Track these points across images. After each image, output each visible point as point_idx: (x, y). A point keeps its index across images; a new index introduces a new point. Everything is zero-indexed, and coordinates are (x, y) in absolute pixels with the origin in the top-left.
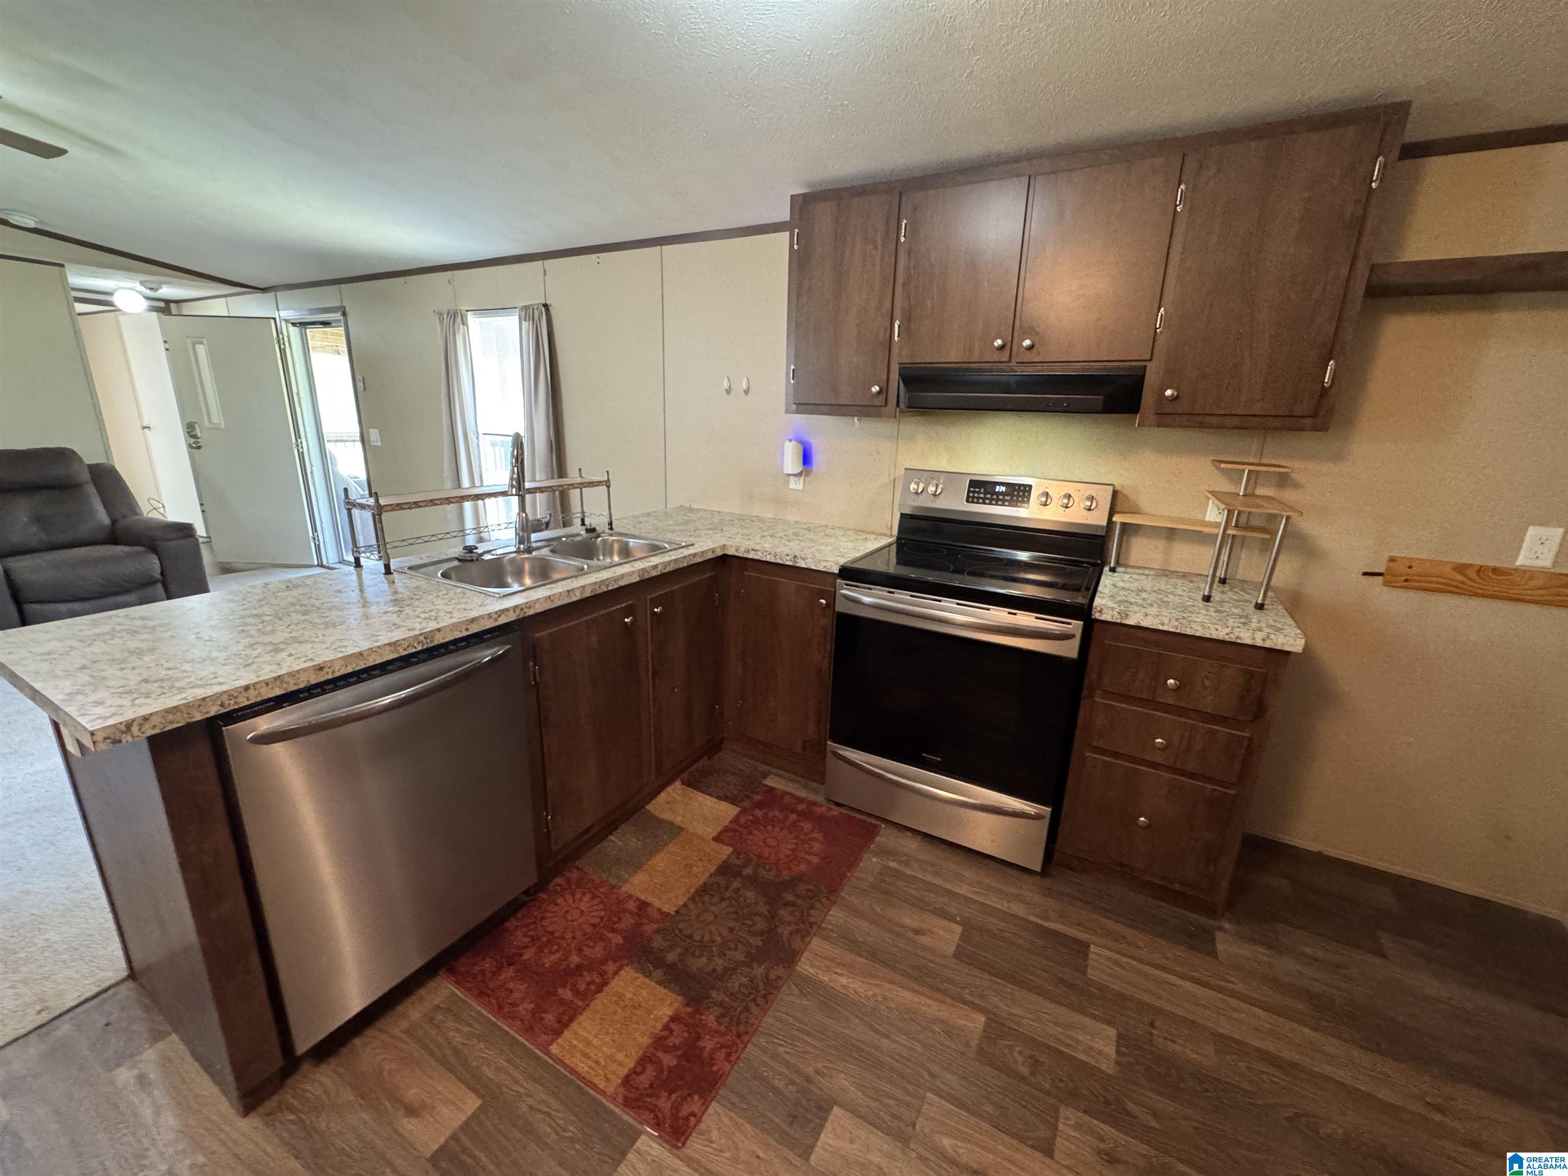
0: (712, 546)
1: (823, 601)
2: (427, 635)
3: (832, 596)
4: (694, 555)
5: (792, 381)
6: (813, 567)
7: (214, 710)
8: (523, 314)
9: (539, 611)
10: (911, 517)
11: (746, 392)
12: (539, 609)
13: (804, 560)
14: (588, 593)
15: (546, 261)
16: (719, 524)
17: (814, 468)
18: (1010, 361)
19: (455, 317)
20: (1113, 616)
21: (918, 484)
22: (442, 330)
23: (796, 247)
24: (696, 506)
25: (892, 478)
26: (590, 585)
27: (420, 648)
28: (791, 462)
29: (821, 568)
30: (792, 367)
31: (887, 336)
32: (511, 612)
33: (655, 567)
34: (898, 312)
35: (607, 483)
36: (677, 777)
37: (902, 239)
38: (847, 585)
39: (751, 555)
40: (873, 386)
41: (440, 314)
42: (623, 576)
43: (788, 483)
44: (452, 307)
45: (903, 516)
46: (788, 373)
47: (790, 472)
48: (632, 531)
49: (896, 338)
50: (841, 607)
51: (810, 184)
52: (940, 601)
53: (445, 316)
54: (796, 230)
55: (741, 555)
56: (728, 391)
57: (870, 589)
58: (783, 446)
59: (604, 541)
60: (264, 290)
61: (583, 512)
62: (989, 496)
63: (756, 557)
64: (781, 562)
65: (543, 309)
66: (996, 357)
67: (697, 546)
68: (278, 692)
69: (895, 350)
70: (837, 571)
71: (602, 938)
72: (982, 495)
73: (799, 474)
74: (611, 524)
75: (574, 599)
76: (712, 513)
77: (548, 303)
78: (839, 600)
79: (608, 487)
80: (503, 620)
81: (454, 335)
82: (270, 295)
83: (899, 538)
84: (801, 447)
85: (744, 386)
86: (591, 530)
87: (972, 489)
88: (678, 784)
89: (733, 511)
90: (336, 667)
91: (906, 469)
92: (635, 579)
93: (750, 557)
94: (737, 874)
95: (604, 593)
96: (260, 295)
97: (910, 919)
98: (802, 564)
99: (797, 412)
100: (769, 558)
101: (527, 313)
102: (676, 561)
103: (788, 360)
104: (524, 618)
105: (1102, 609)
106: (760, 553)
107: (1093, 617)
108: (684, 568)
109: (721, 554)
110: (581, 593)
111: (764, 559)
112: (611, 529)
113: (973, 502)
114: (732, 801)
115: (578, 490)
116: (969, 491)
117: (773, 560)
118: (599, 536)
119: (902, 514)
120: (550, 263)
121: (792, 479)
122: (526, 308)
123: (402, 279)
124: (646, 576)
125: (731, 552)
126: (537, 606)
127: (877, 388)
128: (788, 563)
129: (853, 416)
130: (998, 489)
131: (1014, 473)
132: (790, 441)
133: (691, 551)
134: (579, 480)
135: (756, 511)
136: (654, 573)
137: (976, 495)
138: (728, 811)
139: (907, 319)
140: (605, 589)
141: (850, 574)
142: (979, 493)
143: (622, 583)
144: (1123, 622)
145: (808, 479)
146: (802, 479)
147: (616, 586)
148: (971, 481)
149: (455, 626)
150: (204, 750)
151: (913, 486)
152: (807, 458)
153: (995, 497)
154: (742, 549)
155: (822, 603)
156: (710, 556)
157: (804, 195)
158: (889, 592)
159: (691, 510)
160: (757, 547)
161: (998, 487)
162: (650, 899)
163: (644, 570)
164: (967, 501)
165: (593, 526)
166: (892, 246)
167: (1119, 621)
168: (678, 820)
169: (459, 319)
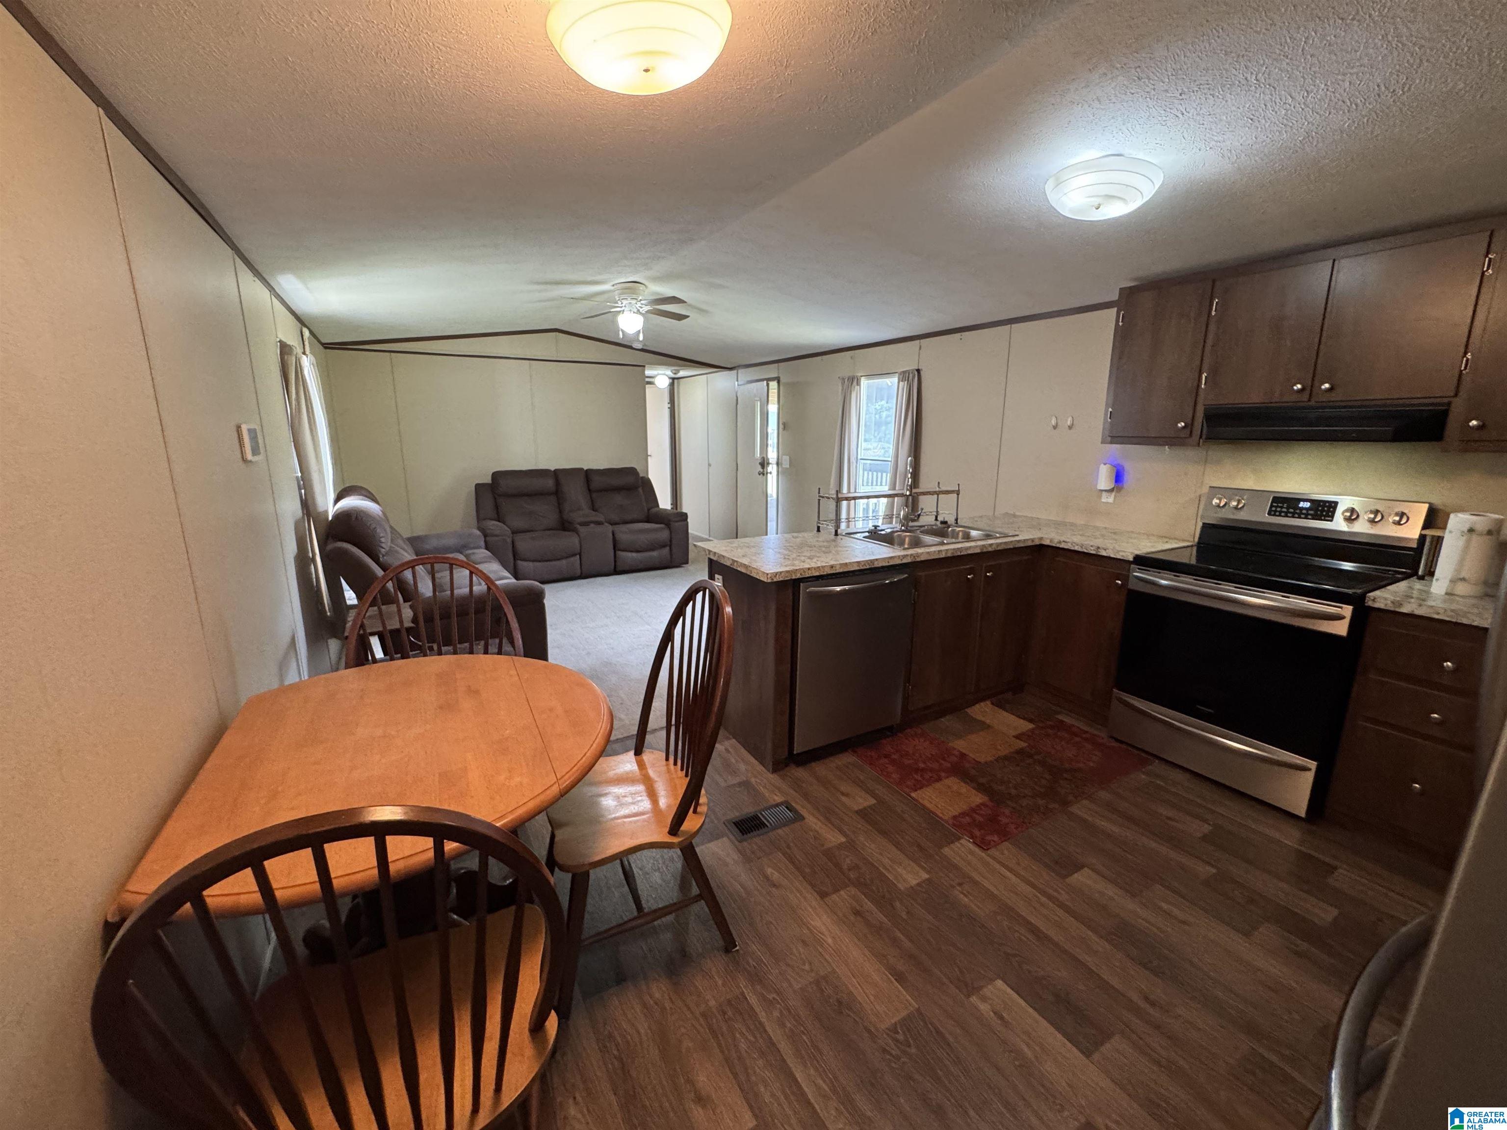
0: (1032, 537)
1: (1120, 582)
2: (872, 561)
3: (1126, 578)
4: (1019, 541)
5: (1109, 420)
6: (1112, 556)
7: (798, 576)
8: (901, 376)
9: (922, 559)
10: (1213, 526)
11: (1070, 427)
12: (923, 558)
13: (1105, 550)
14: (949, 555)
15: (922, 341)
16: (1037, 524)
17: (1125, 486)
18: (1309, 400)
19: (853, 381)
20: (1386, 605)
21: (1220, 500)
22: (842, 390)
23: (1121, 324)
24: (1017, 514)
25: (1198, 495)
26: (951, 549)
27: (868, 567)
28: (1104, 480)
29: (1119, 557)
30: (1110, 410)
31: (1195, 384)
32: (909, 558)
33: (991, 545)
34: (1206, 366)
35: (958, 493)
36: (989, 698)
37: (1213, 313)
38: (1139, 569)
39: (1062, 546)
40: (1179, 422)
41: (843, 379)
42: (970, 547)
43: (1100, 497)
44: (851, 374)
45: (1205, 526)
46: (1106, 414)
47: (1102, 488)
48: (970, 525)
49: (1203, 386)
50: (1133, 585)
51: (1136, 279)
52: (1220, 584)
53: (846, 380)
54: (1123, 312)
55: (1054, 545)
56: (1055, 427)
57: (1159, 573)
58: (1098, 468)
59: (953, 531)
60: (731, 369)
61: (937, 512)
62: (1292, 510)
63: (1066, 547)
64: (1085, 551)
65: (916, 373)
66: (1294, 398)
67: (1020, 536)
68: (817, 574)
69: (1202, 395)
70: (1131, 559)
71: (938, 762)
72: (1284, 510)
73: (1111, 491)
74: (957, 520)
75: (942, 556)
76: (1032, 518)
77: (920, 368)
78: (1131, 579)
79: (958, 495)
80: (905, 561)
81: (851, 394)
82: (734, 372)
83: (1199, 543)
84: (1115, 469)
85: (1069, 423)
86: (944, 523)
87: (1274, 504)
88: (988, 702)
89: (1050, 518)
90: (838, 567)
91: (1210, 487)
92: (978, 551)
93: (1061, 546)
94: (1030, 756)
95: (958, 556)
96: (726, 373)
97: (1165, 811)
98: (1104, 553)
99: (1111, 443)
100: (1076, 548)
101: (904, 376)
102: (1005, 543)
103: (1107, 405)
104: (915, 562)
105: (1375, 598)
106: (1069, 544)
107: (1366, 605)
108: (1010, 549)
109: (1038, 543)
110: (946, 553)
111: (1073, 548)
112: (957, 523)
113: (1274, 515)
114: (1031, 721)
115: (936, 496)
116: (1272, 506)
117: (1080, 549)
118: (949, 527)
119: (1204, 524)
120: (924, 342)
121: (1104, 494)
122: (904, 372)
123: (819, 358)
124: (985, 550)
125: (1047, 542)
126: (922, 556)
127: (1183, 424)
128: (1092, 552)
129: (1164, 445)
130: (1302, 504)
131: (1322, 492)
132: (1105, 464)
133: (1017, 538)
134: (937, 489)
135: (1070, 519)
136: (990, 549)
137: (1279, 509)
138: (1025, 726)
139: (1214, 373)
140: (959, 554)
141: (1142, 561)
142: (1282, 507)
143: (970, 552)
144: (1397, 610)
145: (1118, 494)
146: (1113, 494)
147: (966, 553)
148: (1274, 498)
149: (884, 559)
150: (790, 592)
151: (1215, 501)
152: (1119, 477)
153: (1298, 511)
154: (1056, 541)
155: (1118, 584)
156: (1030, 544)
157: (1130, 288)
158: (1175, 576)
159: (1014, 516)
160: (1068, 540)
161: (1302, 503)
162: (967, 753)
163: (983, 546)
164: (1269, 514)
165: (946, 520)
166: (1204, 319)
167: (1392, 609)
168: (988, 721)
169: (855, 383)
